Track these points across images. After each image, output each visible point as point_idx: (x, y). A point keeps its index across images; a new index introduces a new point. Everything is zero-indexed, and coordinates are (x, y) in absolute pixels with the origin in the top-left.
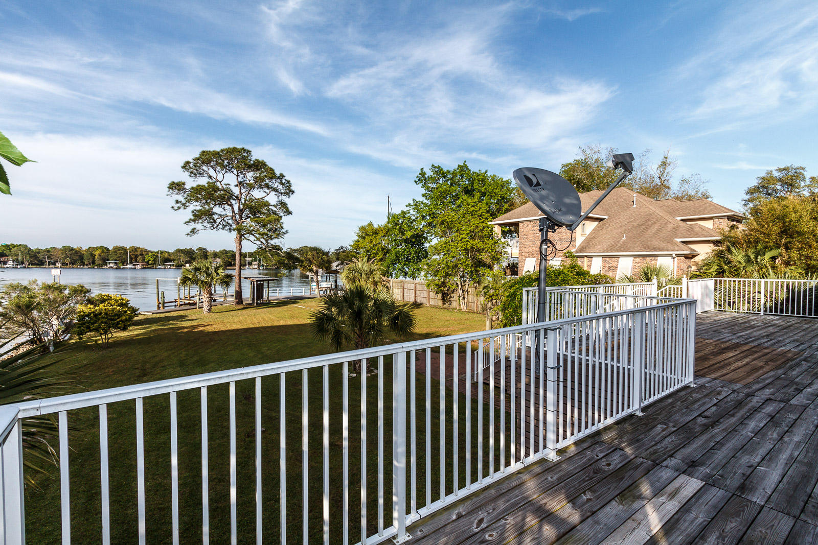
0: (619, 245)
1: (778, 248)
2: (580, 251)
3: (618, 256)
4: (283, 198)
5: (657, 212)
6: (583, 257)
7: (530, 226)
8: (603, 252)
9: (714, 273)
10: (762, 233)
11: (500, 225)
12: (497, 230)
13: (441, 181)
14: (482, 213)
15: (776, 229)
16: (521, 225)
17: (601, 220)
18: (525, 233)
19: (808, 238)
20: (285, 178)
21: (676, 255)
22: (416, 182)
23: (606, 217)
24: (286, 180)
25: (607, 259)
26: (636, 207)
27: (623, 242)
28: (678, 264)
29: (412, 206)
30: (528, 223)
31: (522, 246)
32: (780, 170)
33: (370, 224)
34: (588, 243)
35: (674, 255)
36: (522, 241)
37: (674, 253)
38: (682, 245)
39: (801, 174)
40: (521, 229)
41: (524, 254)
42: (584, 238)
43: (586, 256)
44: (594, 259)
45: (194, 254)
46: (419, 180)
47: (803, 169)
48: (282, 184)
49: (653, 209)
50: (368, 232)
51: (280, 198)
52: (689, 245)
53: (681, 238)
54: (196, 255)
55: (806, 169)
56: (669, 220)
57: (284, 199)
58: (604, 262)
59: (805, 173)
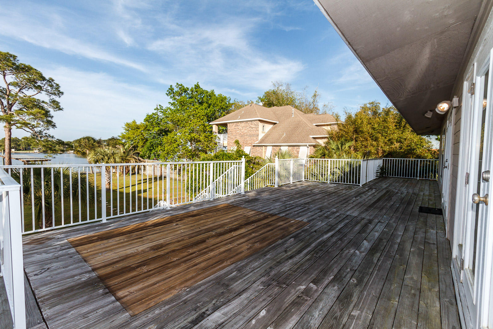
0: (281, 139)
1: (352, 141)
2: (260, 142)
3: (280, 146)
4: (53, 97)
5: (303, 120)
6: (262, 146)
7: (234, 126)
8: (273, 143)
9: (320, 156)
10: (344, 131)
11: (217, 125)
12: (215, 129)
13: (183, 95)
14: (200, 115)
15: (351, 129)
16: (228, 125)
17: (275, 124)
18: (231, 130)
19: (366, 135)
20: (54, 82)
21: (309, 145)
22: (167, 94)
23: (278, 122)
24: (54, 83)
25: (275, 148)
26: (294, 117)
27: (284, 138)
28: (310, 151)
29: (159, 109)
30: (233, 124)
31: (229, 138)
32: (370, 104)
33: (134, 122)
34: (266, 138)
35: (308, 146)
36: (229, 136)
37: (308, 144)
38: (312, 140)
39: (378, 106)
40: (229, 128)
41: (230, 144)
42: (264, 134)
43: (264, 146)
44: (268, 147)
45: (19, 142)
46: (169, 93)
47: (379, 103)
48: (51, 86)
49: (302, 118)
50: (132, 127)
51: (51, 97)
52: (317, 140)
53: (312, 135)
54: (20, 142)
55: (381, 104)
56: (309, 125)
57: (55, 98)
58: (273, 149)
59: (380, 106)
